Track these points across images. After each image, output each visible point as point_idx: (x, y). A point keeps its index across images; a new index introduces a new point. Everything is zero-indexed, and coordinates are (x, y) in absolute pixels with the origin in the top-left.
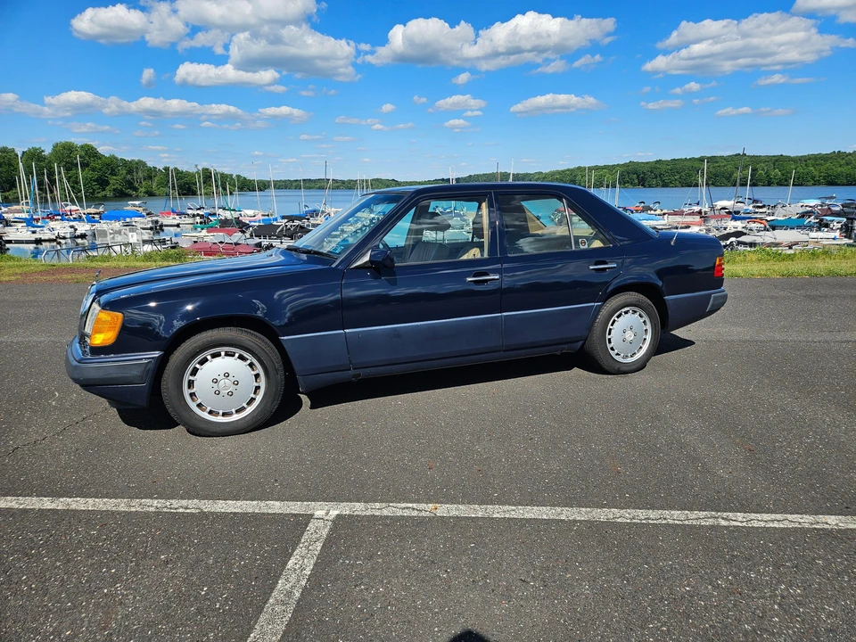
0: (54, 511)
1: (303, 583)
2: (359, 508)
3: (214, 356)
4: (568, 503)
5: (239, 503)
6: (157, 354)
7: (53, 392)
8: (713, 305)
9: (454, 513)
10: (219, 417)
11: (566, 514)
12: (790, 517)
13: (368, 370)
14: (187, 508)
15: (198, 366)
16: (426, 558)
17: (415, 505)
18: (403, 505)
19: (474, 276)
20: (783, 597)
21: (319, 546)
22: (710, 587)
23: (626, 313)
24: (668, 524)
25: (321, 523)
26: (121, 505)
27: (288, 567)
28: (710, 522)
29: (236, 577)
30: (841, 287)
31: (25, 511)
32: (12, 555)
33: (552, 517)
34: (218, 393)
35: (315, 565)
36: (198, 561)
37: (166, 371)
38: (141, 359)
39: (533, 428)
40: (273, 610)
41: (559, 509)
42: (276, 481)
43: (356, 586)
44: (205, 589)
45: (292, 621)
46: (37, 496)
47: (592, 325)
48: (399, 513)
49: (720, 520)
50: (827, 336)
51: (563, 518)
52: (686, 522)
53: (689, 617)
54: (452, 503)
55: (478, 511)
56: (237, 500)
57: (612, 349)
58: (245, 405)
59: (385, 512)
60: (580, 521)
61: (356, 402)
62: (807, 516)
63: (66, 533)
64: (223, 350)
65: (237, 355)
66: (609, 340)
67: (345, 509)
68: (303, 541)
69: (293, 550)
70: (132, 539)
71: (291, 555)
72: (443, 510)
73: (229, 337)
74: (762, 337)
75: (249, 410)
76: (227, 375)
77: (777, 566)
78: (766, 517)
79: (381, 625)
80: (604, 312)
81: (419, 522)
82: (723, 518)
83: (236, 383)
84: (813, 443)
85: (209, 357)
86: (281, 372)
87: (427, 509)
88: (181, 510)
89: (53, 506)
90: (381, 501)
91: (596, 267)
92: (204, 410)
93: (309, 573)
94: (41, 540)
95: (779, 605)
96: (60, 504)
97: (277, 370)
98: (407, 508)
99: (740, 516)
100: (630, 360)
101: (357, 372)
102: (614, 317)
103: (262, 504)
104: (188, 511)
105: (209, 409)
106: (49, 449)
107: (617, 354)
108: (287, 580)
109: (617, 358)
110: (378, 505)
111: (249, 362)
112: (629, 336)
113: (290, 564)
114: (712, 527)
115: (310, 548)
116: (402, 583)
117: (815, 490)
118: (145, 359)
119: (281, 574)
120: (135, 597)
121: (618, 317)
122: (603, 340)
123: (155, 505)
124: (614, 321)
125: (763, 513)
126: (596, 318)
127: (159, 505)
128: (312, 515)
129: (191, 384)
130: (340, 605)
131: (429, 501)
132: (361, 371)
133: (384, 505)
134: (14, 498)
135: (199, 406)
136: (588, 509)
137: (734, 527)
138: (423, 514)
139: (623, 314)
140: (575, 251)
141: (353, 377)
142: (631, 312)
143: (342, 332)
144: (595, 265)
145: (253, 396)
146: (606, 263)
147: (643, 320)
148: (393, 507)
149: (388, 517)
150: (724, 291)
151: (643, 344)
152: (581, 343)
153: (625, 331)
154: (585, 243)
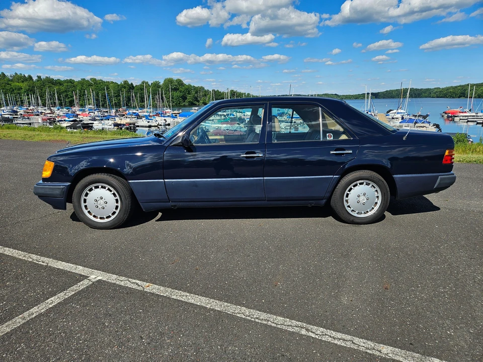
1: (42, 311)
2: (112, 278)
3: (96, 187)
4: (222, 298)
5: (66, 264)
6: (69, 184)
9: (154, 291)
10: (98, 219)
11: (213, 304)
12: (356, 340)
13: (181, 204)
15: (88, 192)
16: (110, 312)
17: (140, 282)
18: (134, 281)
19: (246, 154)
23: (361, 184)
24: (266, 325)
25: (87, 282)
26: (22, 255)
27: (47, 301)
28: (296, 330)
29: (22, 300)
33: (202, 305)
34: (97, 207)
35: (59, 303)
36: (18, 289)
38: (60, 186)
40: (16, 320)
41: (212, 301)
45: (17, 328)
48: (129, 285)
49: (304, 330)
51: (208, 306)
52: (279, 326)
54: (160, 285)
55: (168, 293)
56: (68, 262)
57: (349, 207)
58: (111, 215)
59: (122, 283)
62: (371, 343)
64: (100, 185)
66: (347, 200)
67: (106, 277)
68: (69, 289)
69: (59, 293)
71: (55, 295)
72: (151, 288)
73: (104, 178)
76: (101, 198)
78: (339, 335)
79: (49, 341)
80: (343, 182)
81: (130, 291)
82: (307, 330)
83: (106, 203)
86: (129, 200)
87: (144, 286)
88: (41, 263)
90: (127, 277)
91: (335, 152)
92: (91, 215)
93: (51, 306)
97: (126, 198)
98: (135, 283)
99: (321, 330)
100: (363, 216)
101: (173, 204)
102: (351, 186)
103: (75, 267)
104: (43, 264)
105: (93, 214)
107: (353, 210)
108: (38, 307)
109: (352, 213)
110: (123, 278)
111: (113, 192)
112: (363, 199)
113: (50, 300)
114: (292, 333)
115: (67, 294)
118: (62, 186)
119: (39, 304)
121: (354, 186)
122: (341, 200)
123: (34, 258)
124: (351, 189)
125: (340, 332)
128: (88, 277)
129: (85, 201)
131: (150, 281)
132: (176, 204)
133: (126, 279)
135: (89, 212)
136: (229, 304)
137: (308, 336)
138: (138, 288)
139: (358, 184)
140: (322, 141)
141: (172, 206)
142: (365, 183)
143: (162, 180)
144: (335, 151)
145: (114, 210)
146: (344, 150)
147: (375, 189)
148: (129, 281)
149: (120, 286)
150: (454, 174)
151: (375, 206)
152: (324, 201)
153: (359, 196)
154: (331, 136)
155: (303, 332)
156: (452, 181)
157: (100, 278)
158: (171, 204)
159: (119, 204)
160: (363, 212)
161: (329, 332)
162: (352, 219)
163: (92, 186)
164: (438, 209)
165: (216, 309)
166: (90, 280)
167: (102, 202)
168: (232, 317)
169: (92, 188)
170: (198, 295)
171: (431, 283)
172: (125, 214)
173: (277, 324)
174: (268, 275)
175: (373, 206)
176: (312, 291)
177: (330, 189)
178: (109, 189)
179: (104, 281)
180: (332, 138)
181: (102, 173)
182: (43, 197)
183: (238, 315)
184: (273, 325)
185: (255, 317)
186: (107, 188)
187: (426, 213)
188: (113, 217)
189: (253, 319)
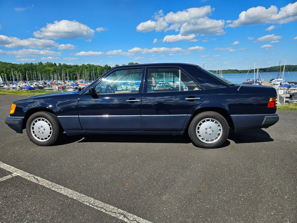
2: (26, 175)
10: (40, 140)
13: (90, 131)
15: (35, 123)
19: (129, 100)
23: (208, 120)
24: (99, 211)
28: (116, 215)
34: (39, 132)
38: (19, 119)
51: (70, 196)
56: (8, 164)
57: (200, 136)
58: (47, 137)
59: (29, 178)
64: (41, 119)
66: (198, 132)
73: (43, 114)
80: (195, 119)
82: (125, 216)
83: (44, 130)
100: (210, 142)
101: (85, 131)
102: (201, 122)
105: (37, 137)
109: (202, 140)
111: (48, 123)
112: (209, 131)
121: (203, 122)
122: (194, 131)
124: (201, 124)
129: (33, 128)
135: (35, 135)
136: (84, 196)
139: (206, 121)
140: (180, 92)
141: (85, 133)
142: (210, 120)
143: (78, 116)
144: (188, 98)
145: (49, 134)
146: (195, 97)
147: (218, 124)
148: (34, 177)
149: (27, 180)
150: (277, 115)
152: (183, 132)
153: (206, 129)
154: (187, 88)
156: (276, 120)
157: (19, 174)
158: (83, 131)
159: (52, 131)
160: (210, 140)
162: (202, 144)
163: (37, 119)
164: (272, 140)
165: (74, 198)
166: (12, 175)
167: (42, 129)
168: (81, 204)
169: (37, 121)
170: (69, 188)
171: (236, 189)
172: (55, 137)
173: (106, 211)
174: (123, 178)
175: (217, 136)
176: (146, 190)
177: (186, 124)
178: (46, 121)
179: (19, 176)
180: (187, 90)
181: (42, 111)
182: (11, 126)
183: (85, 203)
185: (96, 205)
186: (45, 121)
187: (261, 143)
188: (48, 139)
189: (93, 207)
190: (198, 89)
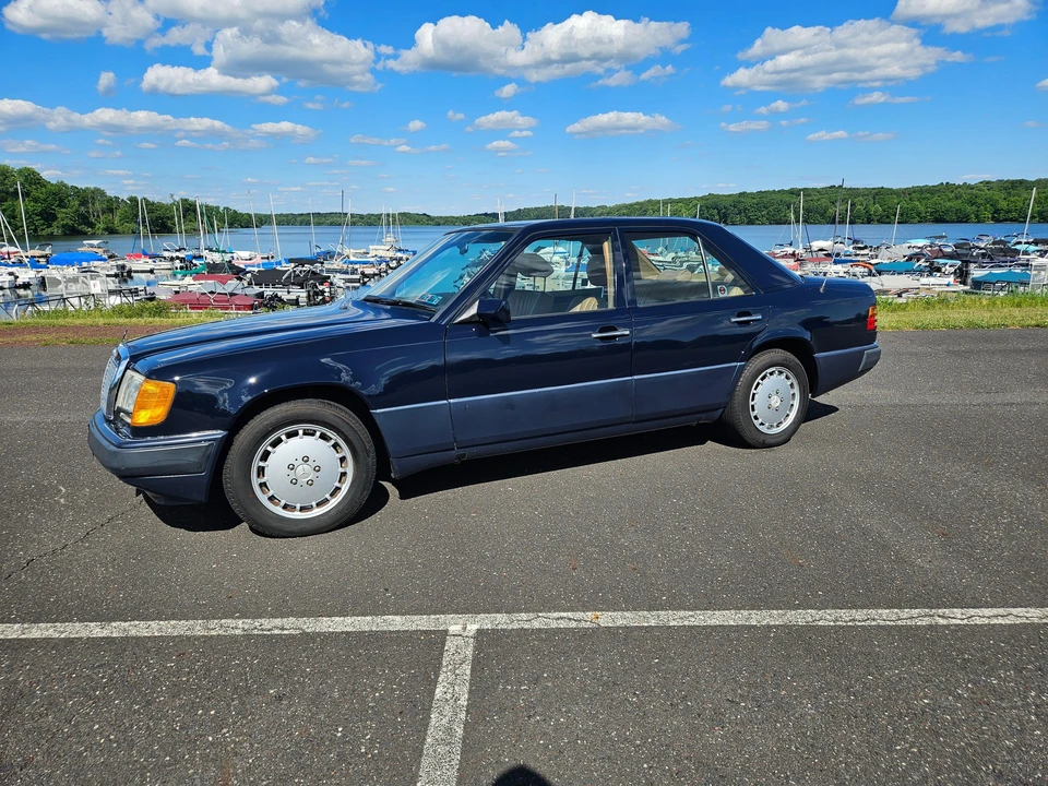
0: (109, 640)
1: (463, 716)
2: (501, 621)
3: (290, 435)
4: (755, 605)
5: (349, 620)
6: (219, 434)
7: (57, 488)
8: (866, 364)
9: (620, 622)
10: (296, 513)
11: (757, 618)
12: (1015, 611)
13: (475, 450)
14: (283, 629)
15: (269, 449)
16: (605, 678)
17: (570, 614)
18: (556, 615)
19: (600, 332)
20: (1037, 706)
21: (467, 669)
22: (950, 698)
23: (771, 374)
24: (879, 626)
25: (460, 641)
26: (197, 628)
27: (437, 697)
28: (925, 622)
29: (375, 713)
30: (986, 341)
31: (69, 641)
32: (71, 698)
33: (740, 623)
34: (294, 482)
36: (319, 694)
37: (230, 457)
38: (200, 441)
39: (683, 515)
40: (435, 751)
41: (746, 613)
42: (387, 590)
43: (529, 717)
44: (340, 729)
45: (465, 764)
46: (80, 621)
47: (734, 390)
48: (554, 625)
49: (937, 618)
50: (984, 398)
51: (754, 623)
52: (899, 623)
53: (938, 735)
54: (615, 610)
55: (651, 619)
56: (344, 616)
57: (756, 418)
58: (327, 496)
59: (536, 625)
60: (775, 626)
61: (456, 490)
62: (1033, 610)
63: (133, 668)
64: (300, 428)
65: (318, 434)
66: (753, 406)
67: (486, 621)
68: (444, 664)
70: (224, 671)
72: (606, 619)
73: (309, 411)
74: (912, 400)
75: (334, 502)
76: (306, 460)
77: (1019, 671)
78: (987, 612)
79: (576, 764)
80: (747, 373)
81: (583, 635)
82: (939, 616)
83: (317, 469)
84: (1011, 523)
85: (283, 437)
86: (373, 454)
87: (587, 619)
88: (276, 632)
89: (105, 633)
90: (527, 611)
91: (738, 319)
92: (276, 505)
93: (466, 703)
94: (103, 677)
95: (1036, 714)
96: (115, 629)
97: (367, 452)
98: (562, 618)
99: (957, 612)
100: (775, 431)
101: (461, 452)
102: (758, 380)
103: (379, 619)
104: (286, 632)
105: (283, 503)
106: (77, 560)
107: (762, 424)
108: (441, 713)
109: (761, 428)
110: (524, 616)
111: (333, 442)
112: (775, 401)
113: (439, 692)
114: (930, 627)
115: (457, 672)
116: (584, 711)
117: (1030, 578)
118: (205, 441)
119: (431, 706)
120: (252, 745)
121: (762, 379)
122: (746, 407)
123: (241, 626)
124: (758, 384)
125: (981, 607)
126: (738, 380)
127: (246, 627)
128: (446, 631)
129: (261, 471)
130: (516, 741)
131: (585, 609)
132: (467, 452)
133: (532, 615)
134: (49, 625)
135: (272, 499)
136: (780, 611)
137: (956, 625)
138: (583, 625)
139: (768, 375)
140: (714, 301)
141: (459, 457)
142: (776, 372)
143: (445, 402)
144: (738, 317)
145: (337, 484)
146: (750, 315)
147: (791, 381)
148: (545, 617)
149: (541, 631)
150: (877, 347)
151: (790, 411)
152: (719, 411)
153: (770, 396)
154: (725, 290)
155: (942, 622)
156: (875, 359)
157: (473, 628)
158: (455, 453)
159: (350, 469)
160: (775, 424)
161: (972, 611)
162: (762, 438)
163: (281, 434)
164: (834, 408)
165: (772, 623)
166: (459, 636)
169: (280, 438)
172: (364, 491)
173: (893, 621)
177: (732, 388)
178: (323, 436)
179: (493, 630)
180: (726, 294)
183: (820, 624)
184: (888, 623)
185: (846, 619)
189: (850, 624)
190: (742, 293)
